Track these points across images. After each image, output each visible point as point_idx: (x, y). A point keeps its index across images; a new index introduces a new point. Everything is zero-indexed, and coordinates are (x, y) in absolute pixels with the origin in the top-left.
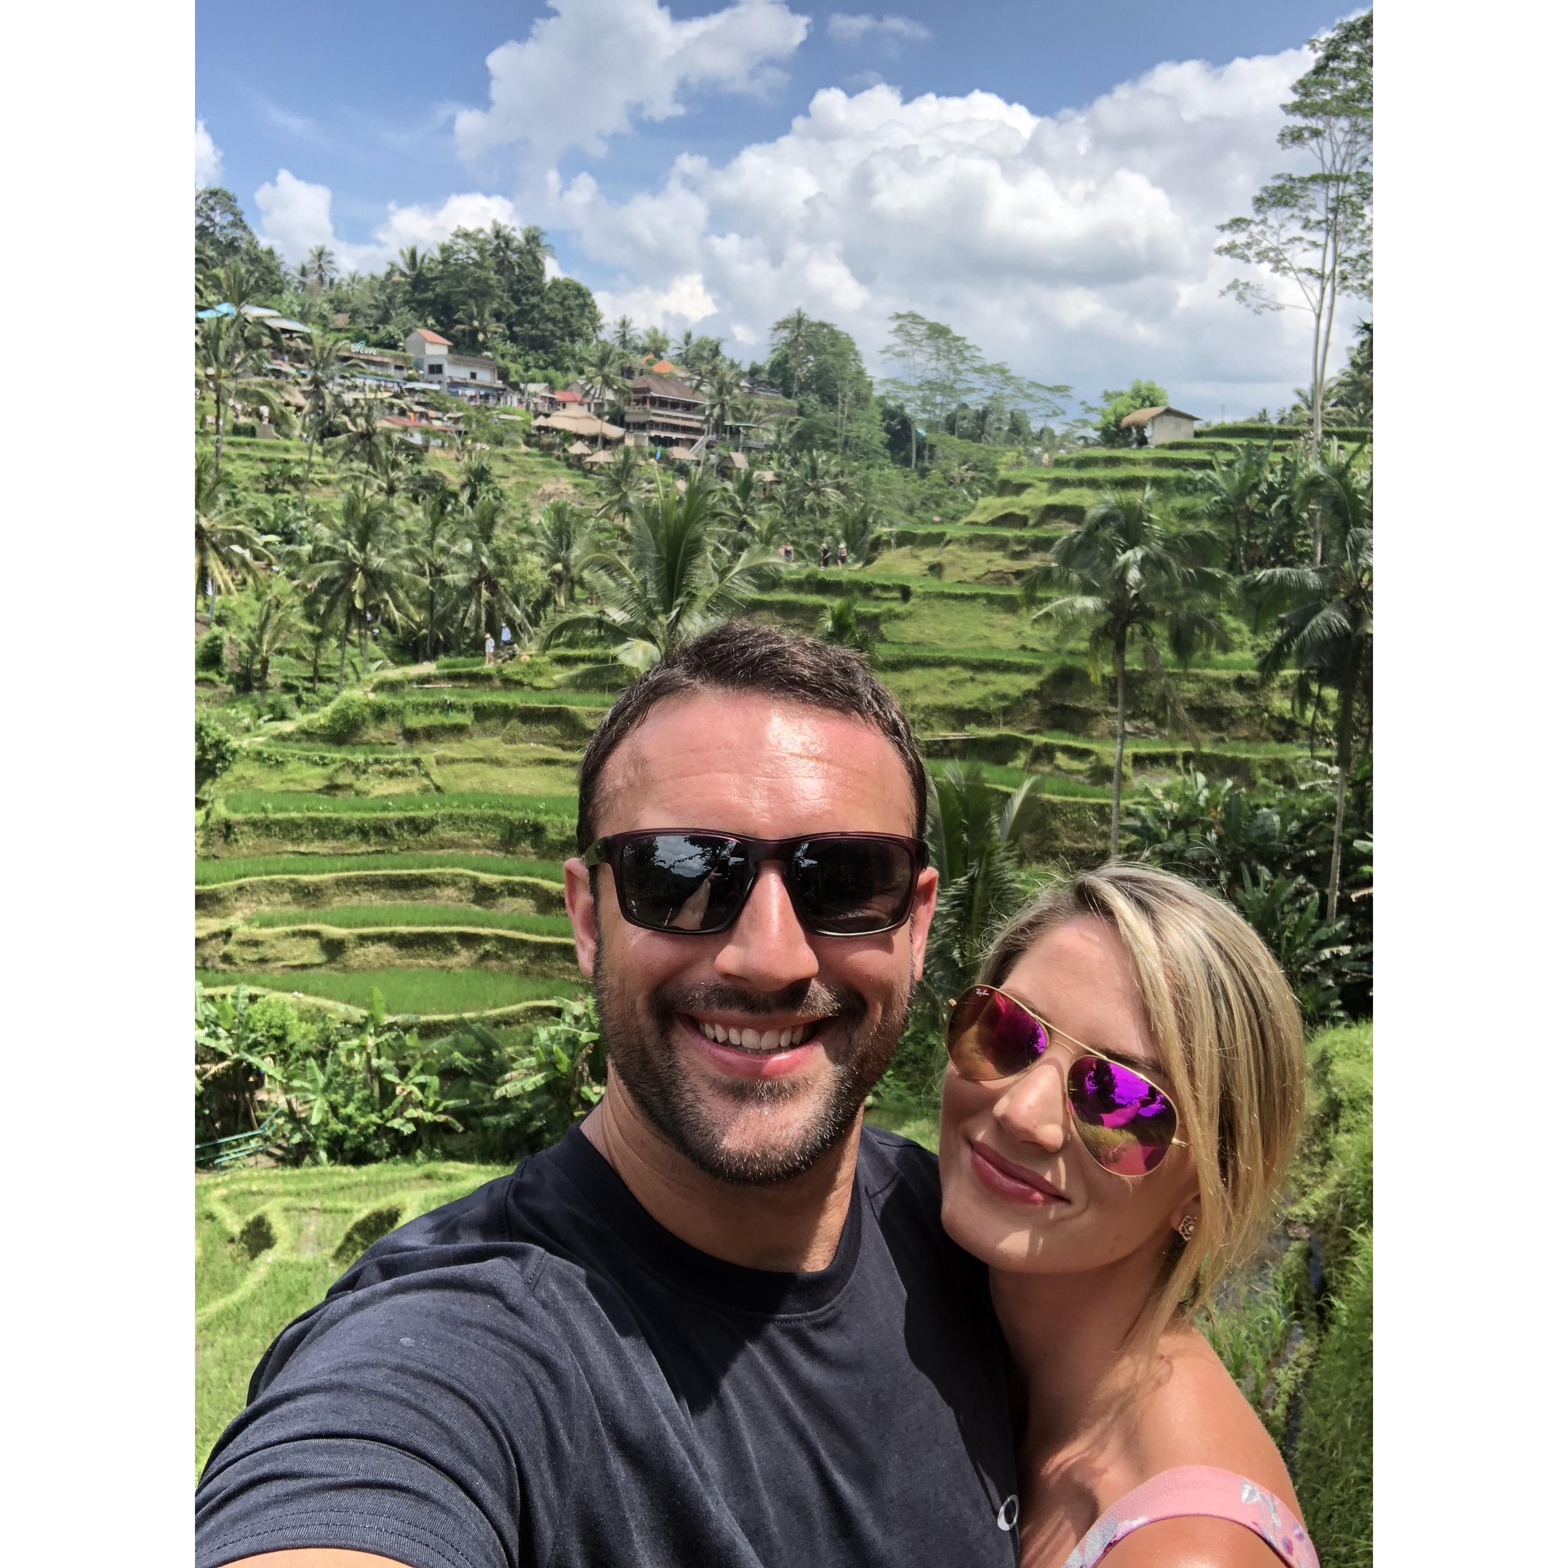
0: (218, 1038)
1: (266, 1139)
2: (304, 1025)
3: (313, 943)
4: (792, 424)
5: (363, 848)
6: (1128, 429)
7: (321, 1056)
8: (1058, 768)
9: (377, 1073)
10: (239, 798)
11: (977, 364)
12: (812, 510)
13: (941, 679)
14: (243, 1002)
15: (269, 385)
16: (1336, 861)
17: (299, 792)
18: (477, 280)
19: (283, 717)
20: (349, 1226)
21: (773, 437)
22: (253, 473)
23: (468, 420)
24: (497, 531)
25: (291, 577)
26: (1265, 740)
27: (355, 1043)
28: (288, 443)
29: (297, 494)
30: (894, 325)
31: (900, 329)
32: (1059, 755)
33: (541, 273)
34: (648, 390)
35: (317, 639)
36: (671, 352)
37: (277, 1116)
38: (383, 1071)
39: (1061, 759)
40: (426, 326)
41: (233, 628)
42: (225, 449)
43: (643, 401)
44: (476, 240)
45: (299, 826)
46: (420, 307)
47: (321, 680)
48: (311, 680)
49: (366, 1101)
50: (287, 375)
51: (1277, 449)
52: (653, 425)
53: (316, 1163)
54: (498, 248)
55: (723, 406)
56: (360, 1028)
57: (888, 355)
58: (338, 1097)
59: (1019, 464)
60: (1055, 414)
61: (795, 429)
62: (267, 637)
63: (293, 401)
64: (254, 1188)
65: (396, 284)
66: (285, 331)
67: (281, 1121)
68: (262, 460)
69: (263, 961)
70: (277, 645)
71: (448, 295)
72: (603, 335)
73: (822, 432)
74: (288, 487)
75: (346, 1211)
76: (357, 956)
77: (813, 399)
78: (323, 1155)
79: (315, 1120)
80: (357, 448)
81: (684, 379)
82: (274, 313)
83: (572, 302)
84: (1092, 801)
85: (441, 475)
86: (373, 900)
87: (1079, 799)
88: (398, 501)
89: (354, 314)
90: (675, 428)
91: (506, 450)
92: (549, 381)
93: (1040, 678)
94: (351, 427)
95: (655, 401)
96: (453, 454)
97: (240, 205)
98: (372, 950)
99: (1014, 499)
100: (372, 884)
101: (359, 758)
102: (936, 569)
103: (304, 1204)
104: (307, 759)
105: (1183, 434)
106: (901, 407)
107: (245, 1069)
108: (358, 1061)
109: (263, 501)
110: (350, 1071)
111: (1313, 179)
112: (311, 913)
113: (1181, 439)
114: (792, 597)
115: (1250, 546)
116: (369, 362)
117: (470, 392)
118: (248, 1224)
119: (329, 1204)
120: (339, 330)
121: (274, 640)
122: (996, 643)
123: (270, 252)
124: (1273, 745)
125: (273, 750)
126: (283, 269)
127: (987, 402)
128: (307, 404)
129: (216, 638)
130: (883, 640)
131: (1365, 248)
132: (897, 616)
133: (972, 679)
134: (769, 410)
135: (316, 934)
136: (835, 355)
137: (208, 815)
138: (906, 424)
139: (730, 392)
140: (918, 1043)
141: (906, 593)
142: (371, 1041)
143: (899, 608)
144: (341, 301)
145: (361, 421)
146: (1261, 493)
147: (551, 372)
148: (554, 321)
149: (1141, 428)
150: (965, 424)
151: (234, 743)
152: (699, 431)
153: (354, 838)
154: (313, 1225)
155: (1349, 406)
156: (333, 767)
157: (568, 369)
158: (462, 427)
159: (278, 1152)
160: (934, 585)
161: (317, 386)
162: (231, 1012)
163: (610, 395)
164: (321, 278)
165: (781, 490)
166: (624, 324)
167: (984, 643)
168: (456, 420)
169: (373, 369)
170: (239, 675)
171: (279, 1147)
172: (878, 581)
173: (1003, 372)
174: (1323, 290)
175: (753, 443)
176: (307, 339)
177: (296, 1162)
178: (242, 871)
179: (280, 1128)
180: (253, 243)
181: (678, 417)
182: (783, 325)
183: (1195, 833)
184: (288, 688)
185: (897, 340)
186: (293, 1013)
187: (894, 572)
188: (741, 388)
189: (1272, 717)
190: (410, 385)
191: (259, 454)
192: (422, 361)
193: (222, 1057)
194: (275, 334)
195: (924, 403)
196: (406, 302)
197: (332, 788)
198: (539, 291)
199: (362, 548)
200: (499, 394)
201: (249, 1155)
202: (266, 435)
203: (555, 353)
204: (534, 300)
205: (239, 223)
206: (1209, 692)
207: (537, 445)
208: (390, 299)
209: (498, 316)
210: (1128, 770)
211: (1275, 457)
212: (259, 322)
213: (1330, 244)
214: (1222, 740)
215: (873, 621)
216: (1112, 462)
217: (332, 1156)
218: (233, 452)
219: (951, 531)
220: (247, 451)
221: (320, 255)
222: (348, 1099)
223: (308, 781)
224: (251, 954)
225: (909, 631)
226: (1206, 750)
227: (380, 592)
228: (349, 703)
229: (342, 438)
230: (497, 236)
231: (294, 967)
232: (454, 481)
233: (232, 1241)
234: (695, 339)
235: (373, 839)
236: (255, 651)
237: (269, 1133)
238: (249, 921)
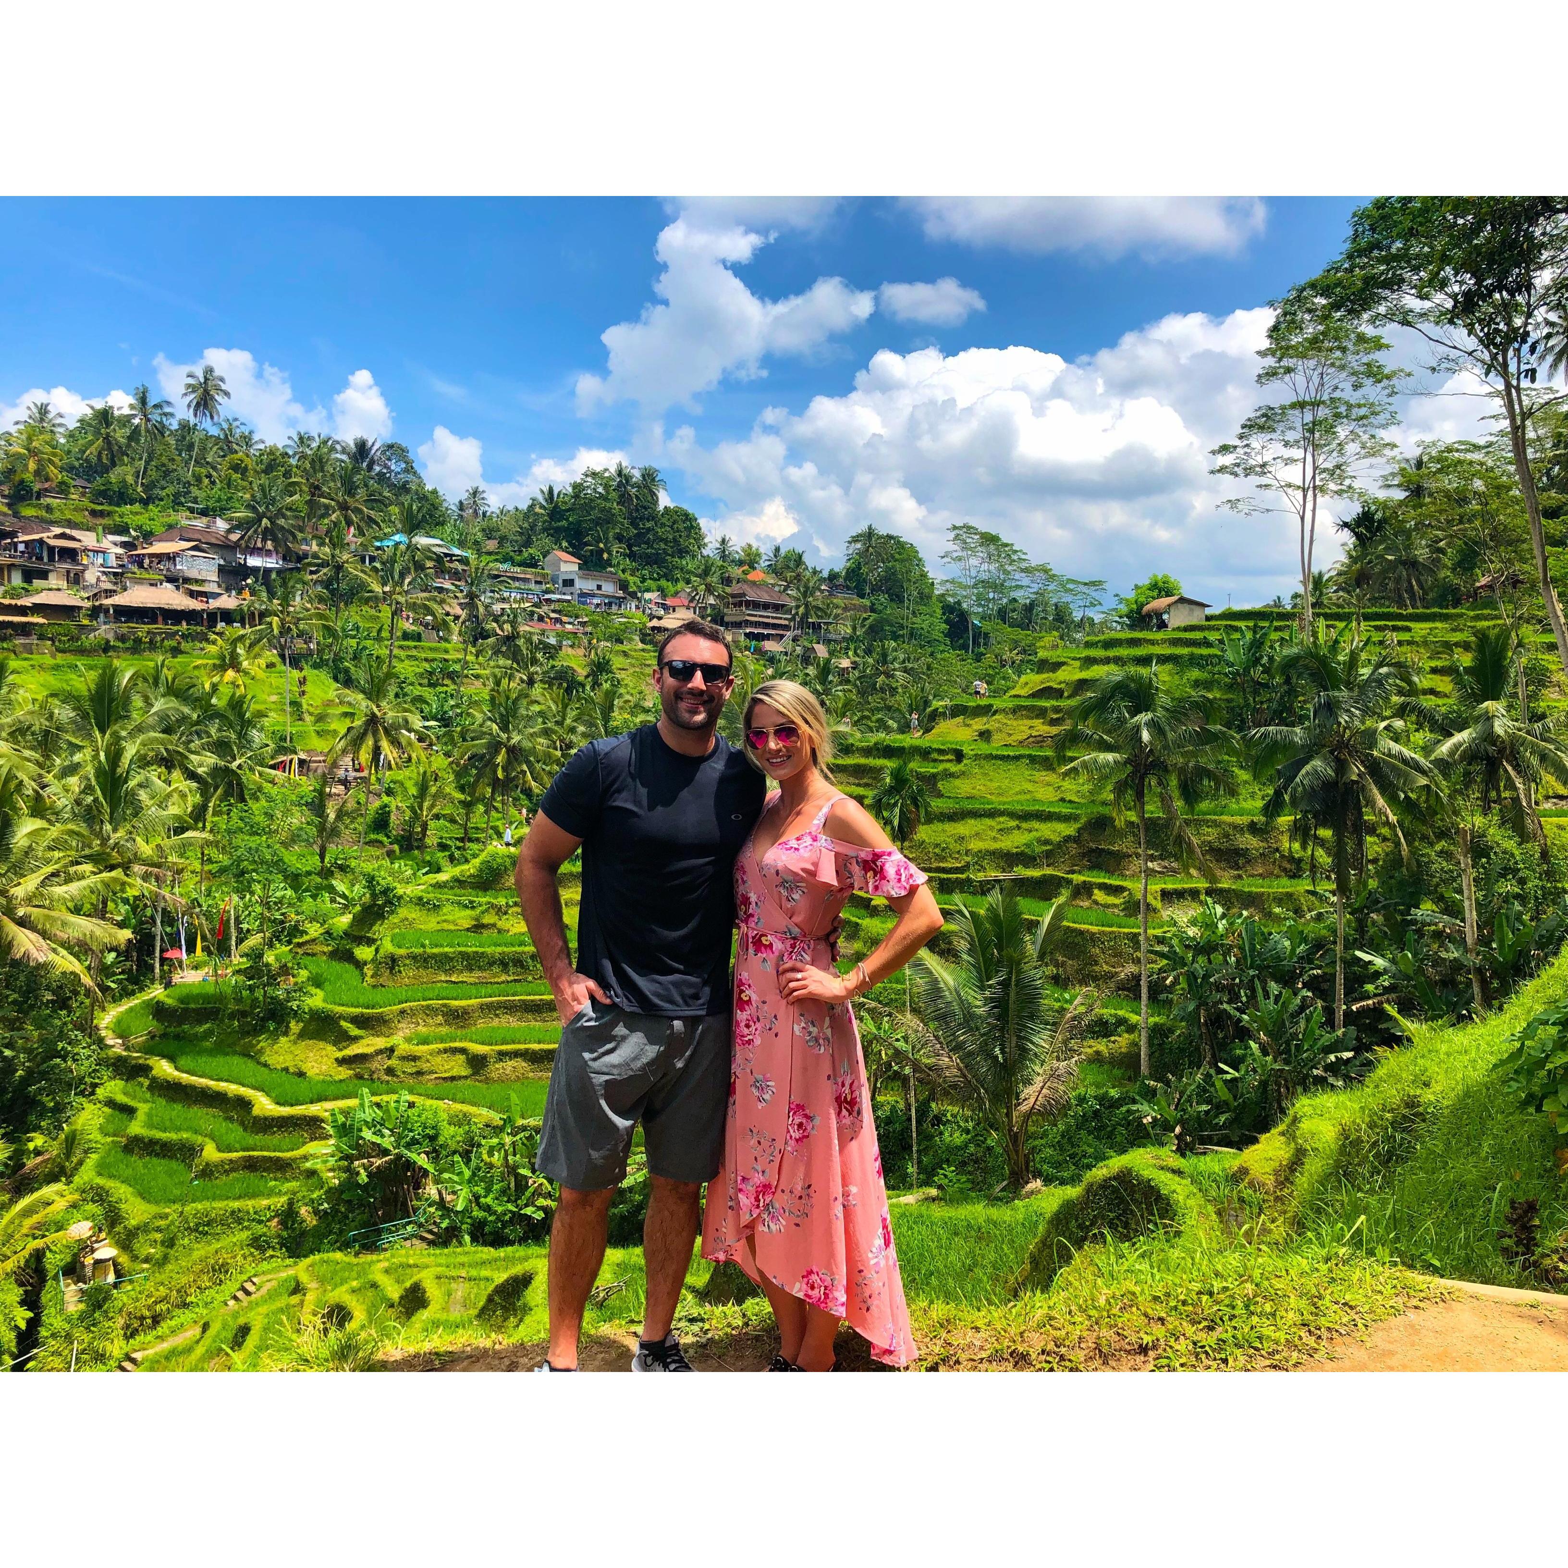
0: (383, 1136)
1: (421, 1225)
2: (452, 1128)
3: (462, 1058)
4: (865, 619)
5: (504, 978)
6: (1149, 615)
7: (466, 1156)
8: (1096, 902)
9: (512, 1170)
10: (403, 936)
11: (1024, 565)
12: (882, 690)
13: (991, 828)
14: (403, 1106)
15: (434, 599)
16: (1340, 979)
17: (451, 931)
18: (602, 510)
19: (439, 870)
20: (491, 1288)
21: (849, 631)
22: (418, 670)
23: (595, 624)
24: (615, 714)
25: (447, 755)
26: (1278, 877)
27: (495, 1141)
28: (448, 645)
29: (453, 687)
30: (952, 535)
31: (957, 537)
32: (1096, 891)
33: (656, 502)
34: (744, 595)
35: (468, 806)
36: (763, 564)
37: (430, 1206)
38: (518, 1167)
39: (1099, 895)
40: (561, 548)
41: (399, 798)
42: (396, 652)
43: (740, 604)
44: (603, 478)
45: (452, 959)
46: (556, 534)
47: (471, 840)
48: (462, 840)
49: (503, 1192)
50: (448, 590)
51: (1277, 629)
52: (748, 623)
53: (461, 1244)
54: (620, 484)
55: (806, 606)
56: (498, 1130)
57: (946, 560)
58: (479, 1190)
59: (1055, 647)
60: (1093, 605)
61: (867, 623)
62: (426, 805)
63: (452, 612)
64: (411, 1262)
65: (537, 514)
66: (446, 555)
67: (432, 1210)
68: (426, 660)
69: (420, 1073)
70: (435, 811)
71: (579, 522)
72: (705, 552)
73: (892, 625)
74: (446, 682)
75: (487, 1279)
76: (497, 1069)
77: (883, 598)
78: (467, 1238)
79: (459, 1208)
80: (504, 649)
81: (773, 585)
82: (438, 542)
83: (681, 526)
84: (1126, 930)
85: (572, 669)
86: (510, 1023)
87: (1114, 929)
88: (537, 691)
89: (502, 540)
90: (767, 625)
91: (626, 647)
92: (660, 589)
93: (1078, 825)
94: (499, 631)
95: (748, 604)
96: (581, 652)
97: (411, 456)
98: (510, 1064)
99: (1051, 675)
100: (510, 1008)
101: (502, 901)
102: (985, 735)
103: (454, 1273)
104: (459, 903)
105: (1196, 618)
106: (959, 603)
107: (403, 1165)
108: (497, 1159)
109: (427, 693)
110: (491, 1166)
111: (1293, 406)
112: (459, 1032)
113: (1194, 622)
114: (863, 761)
115: (1256, 711)
116: (514, 579)
117: (596, 601)
118: (406, 1290)
119: (474, 1273)
120: (490, 553)
121: (432, 806)
122: (1039, 796)
123: (435, 492)
124: (1285, 881)
125: (431, 896)
126: (445, 505)
127: (1033, 596)
128: (463, 614)
129: (386, 806)
130: (940, 795)
131: (1341, 460)
132: (952, 775)
133: (1019, 828)
134: (846, 609)
135: (463, 1051)
136: (902, 561)
137: (377, 951)
138: (963, 616)
139: (812, 595)
140: (978, 1145)
141: (959, 756)
142: (508, 1140)
143: (953, 768)
144: (491, 531)
145: (507, 627)
146: (1263, 666)
147: (663, 583)
148: (665, 541)
149: (1158, 614)
150: (1015, 615)
151: (400, 891)
152: (786, 628)
153: (496, 969)
154: (460, 1290)
155: (1349, 592)
156: (478, 911)
157: (677, 580)
158: (589, 629)
159: (430, 1237)
160: (984, 748)
161: (472, 599)
162: (393, 1113)
163: (712, 601)
164: (476, 512)
165: (854, 675)
166: (723, 541)
167: (1028, 797)
168: (583, 624)
169: (517, 584)
170: (403, 837)
171: (430, 1232)
172: (935, 746)
173: (1046, 571)
174: (1305, 497)
175: (832, 636)
176: (464, 561)
177: (445, 1244)
178: (404, 998)
179: (432, 1215)
180: (421, 485)
181: (769, 617)
182: (855, 539)
183: (1217, 957)
184: (443, 847)
185: (956, 547)
186: (445, 1116)
187: (949, 738)
188: (822, 591)
189: (1282, 856)
190: (547, 596)
191: (423, 655)
192: (558, 576)
193: (385, 1152)
194: (439, 559)
195: (978, 599)
196: (544, 530)
197: (478, 927)
198: (653, 517)
199: (504, 728)
200: (620, 602)
201: (406, 1239)
202: (429, 640)
203: (667, 568)
204: (649, 525)
205: (410, 469)
206: (1227, 836)
207: (651, 642)
208: (533, 527)
209: (619, 538)
210: (1157, 904)
211: (1274, 636)
212: (428, 549)
213: (1309, 458)
214: (1240, 877)
215: (931, 780)
216: (1134, 643)
217: (475, 1239)
218: (403, 654)
219: (997, 703)
220: (414, 653)
221: (475, 493)
222: (488, 1190)
223: (460, 922)
224: (410, 1068)
225: (963, 787)
226: (1224, 885)
227: (520, 764)
228: (494, 856)
229: (491, 640)
230: (620, 473)
231: (445, 1079)
232: (582, 672)
233: (392, 1306)
234: (783, 552)
235: (512, 970)
236: (416, 816)
237: (422, 1220)
238: (408, 1040)
